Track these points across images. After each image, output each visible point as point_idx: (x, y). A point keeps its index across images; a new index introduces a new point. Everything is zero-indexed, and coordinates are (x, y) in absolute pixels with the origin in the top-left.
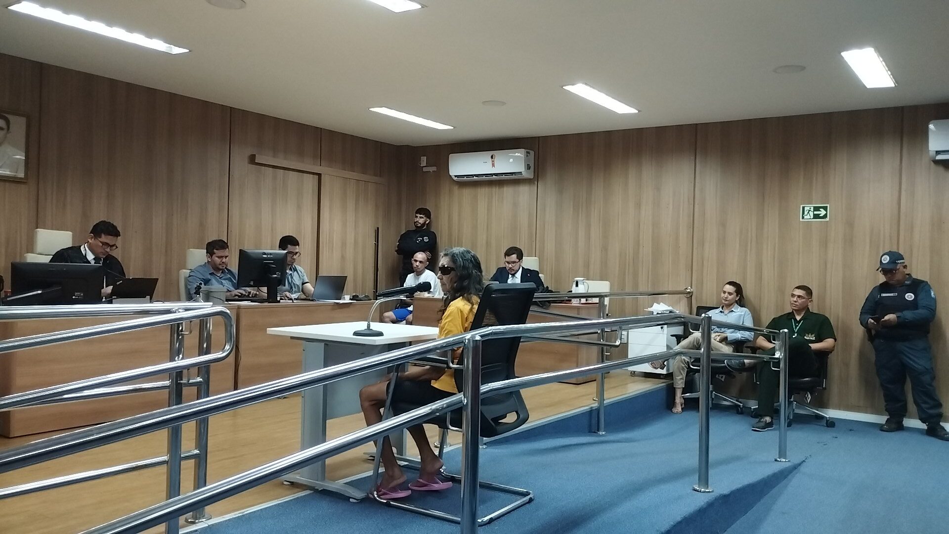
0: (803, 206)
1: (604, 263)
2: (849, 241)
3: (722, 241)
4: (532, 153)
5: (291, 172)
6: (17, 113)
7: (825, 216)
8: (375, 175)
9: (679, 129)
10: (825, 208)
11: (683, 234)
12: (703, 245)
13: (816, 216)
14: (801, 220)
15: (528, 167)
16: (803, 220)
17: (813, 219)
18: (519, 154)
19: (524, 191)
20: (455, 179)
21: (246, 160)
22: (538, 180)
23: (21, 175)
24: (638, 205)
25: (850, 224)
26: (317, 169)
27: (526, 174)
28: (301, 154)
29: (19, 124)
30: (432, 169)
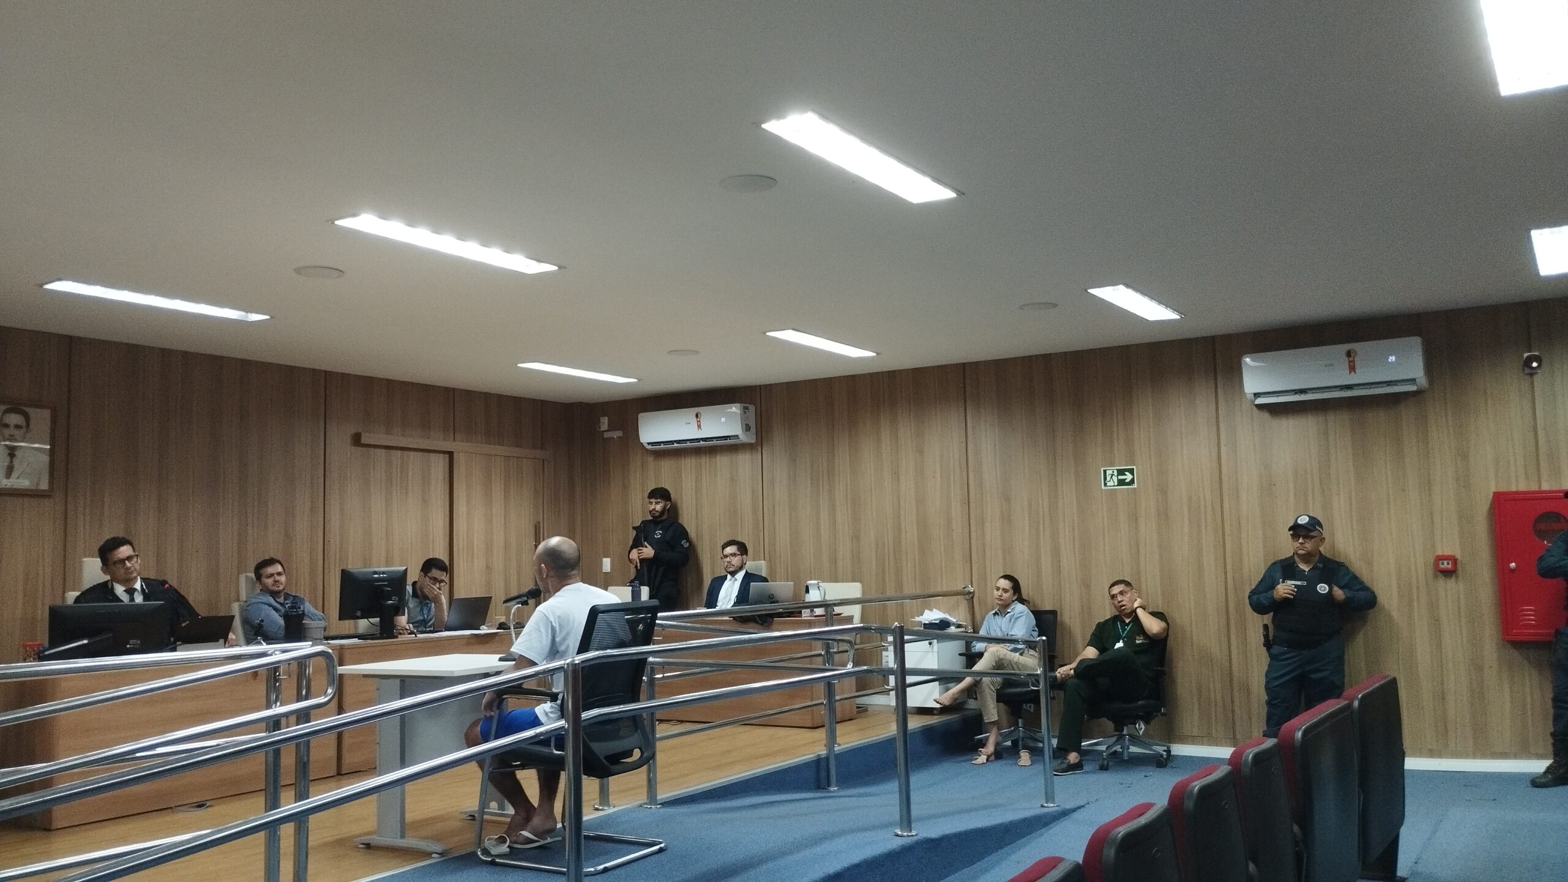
0: (1105, 469)
1: (856, 557)
2: (1164, 515)
3: (1007, 520)
4: (752, 408)
5: (412, 453)
6: (38, 405)
7: (1132, 482)
8: (534, 447)
9: (942, 371)
10: (1131, 471)
11: (957, 510)
12: (983, 525)
13: (1121, 483)
14: (1103, 487)
15: (747, 428)
16: (1107, 488)
17: (1117, 486)
18: (735, 409)
19: (745, 462)
20: (650, 447)
21: (349, 441)
22: (762, 444)
23: (44, 486)
24: (896, 475)
25: (1163, 491)
26: (448, 446)
27: (744, 438)
28: (425, 426)
30: (617, 434)
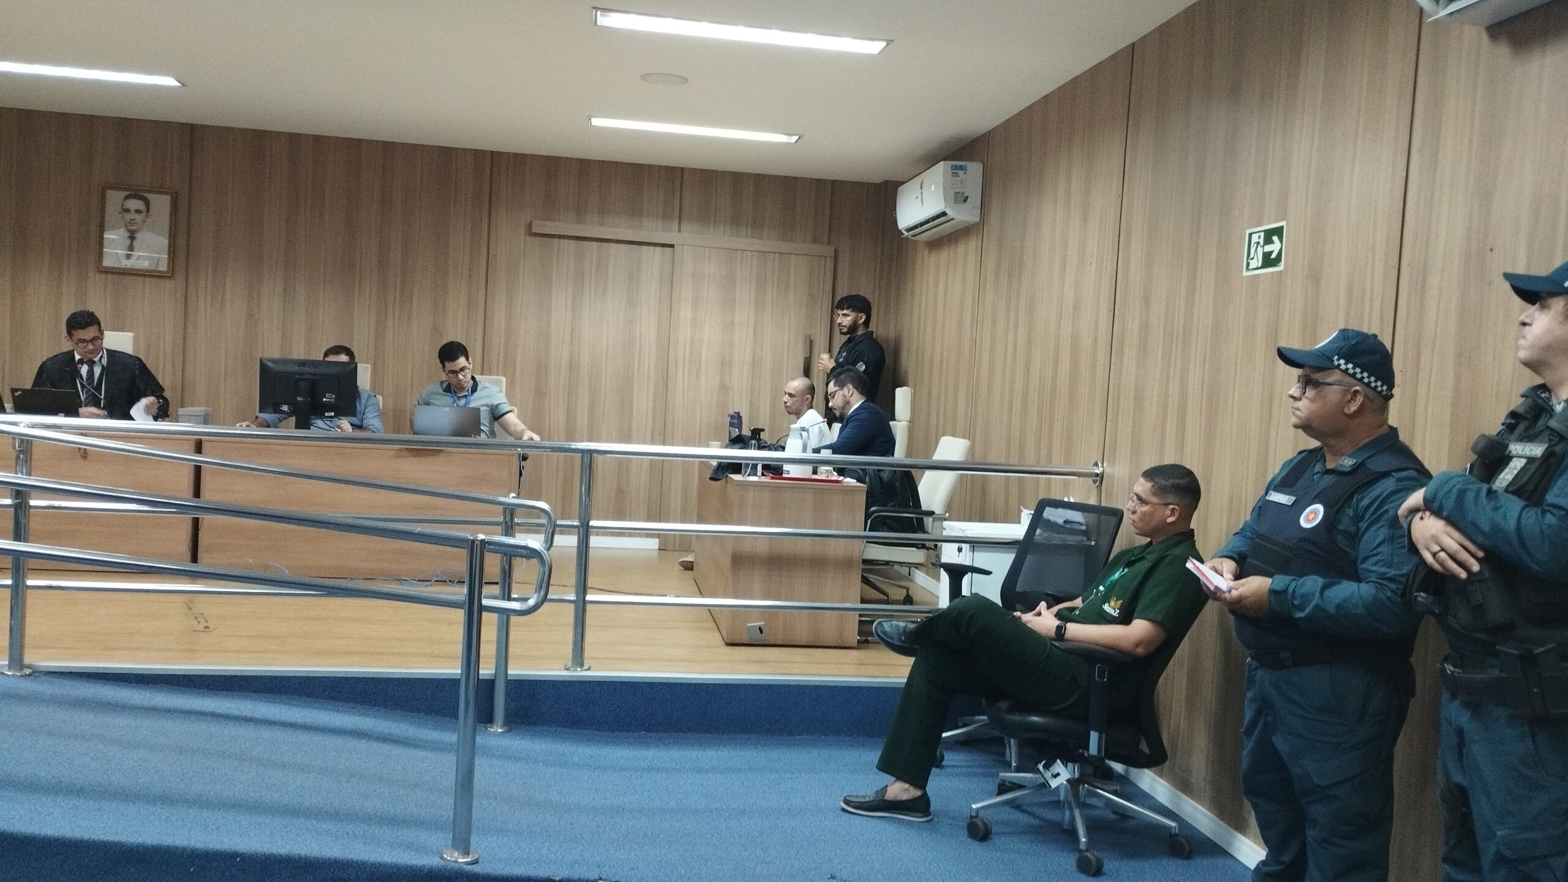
0: (1249, 231)
4: (973, 167)
6: (159, 191)
7: (1279, 258)
9: (1114, 65)
10: (1280, 234)
11: (1103, 324)
12: (1122, 351)
13: (1269, 261)
14: (1245, 273)
15: (962, 198)
16: (1248, 273)
17: (1262, 267)
19: (973, 249)
20: (908, 235)
21: (522, 231)
22: (984, 224)
23: (163, 267)
25: (1315, 277)
27: (956, 215)
28: (635, 214)
29: (161, 204)
